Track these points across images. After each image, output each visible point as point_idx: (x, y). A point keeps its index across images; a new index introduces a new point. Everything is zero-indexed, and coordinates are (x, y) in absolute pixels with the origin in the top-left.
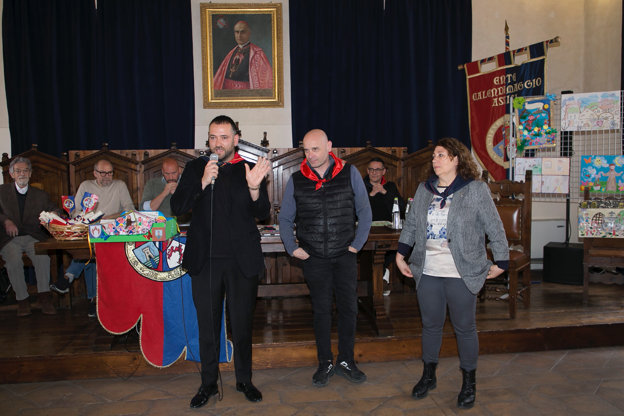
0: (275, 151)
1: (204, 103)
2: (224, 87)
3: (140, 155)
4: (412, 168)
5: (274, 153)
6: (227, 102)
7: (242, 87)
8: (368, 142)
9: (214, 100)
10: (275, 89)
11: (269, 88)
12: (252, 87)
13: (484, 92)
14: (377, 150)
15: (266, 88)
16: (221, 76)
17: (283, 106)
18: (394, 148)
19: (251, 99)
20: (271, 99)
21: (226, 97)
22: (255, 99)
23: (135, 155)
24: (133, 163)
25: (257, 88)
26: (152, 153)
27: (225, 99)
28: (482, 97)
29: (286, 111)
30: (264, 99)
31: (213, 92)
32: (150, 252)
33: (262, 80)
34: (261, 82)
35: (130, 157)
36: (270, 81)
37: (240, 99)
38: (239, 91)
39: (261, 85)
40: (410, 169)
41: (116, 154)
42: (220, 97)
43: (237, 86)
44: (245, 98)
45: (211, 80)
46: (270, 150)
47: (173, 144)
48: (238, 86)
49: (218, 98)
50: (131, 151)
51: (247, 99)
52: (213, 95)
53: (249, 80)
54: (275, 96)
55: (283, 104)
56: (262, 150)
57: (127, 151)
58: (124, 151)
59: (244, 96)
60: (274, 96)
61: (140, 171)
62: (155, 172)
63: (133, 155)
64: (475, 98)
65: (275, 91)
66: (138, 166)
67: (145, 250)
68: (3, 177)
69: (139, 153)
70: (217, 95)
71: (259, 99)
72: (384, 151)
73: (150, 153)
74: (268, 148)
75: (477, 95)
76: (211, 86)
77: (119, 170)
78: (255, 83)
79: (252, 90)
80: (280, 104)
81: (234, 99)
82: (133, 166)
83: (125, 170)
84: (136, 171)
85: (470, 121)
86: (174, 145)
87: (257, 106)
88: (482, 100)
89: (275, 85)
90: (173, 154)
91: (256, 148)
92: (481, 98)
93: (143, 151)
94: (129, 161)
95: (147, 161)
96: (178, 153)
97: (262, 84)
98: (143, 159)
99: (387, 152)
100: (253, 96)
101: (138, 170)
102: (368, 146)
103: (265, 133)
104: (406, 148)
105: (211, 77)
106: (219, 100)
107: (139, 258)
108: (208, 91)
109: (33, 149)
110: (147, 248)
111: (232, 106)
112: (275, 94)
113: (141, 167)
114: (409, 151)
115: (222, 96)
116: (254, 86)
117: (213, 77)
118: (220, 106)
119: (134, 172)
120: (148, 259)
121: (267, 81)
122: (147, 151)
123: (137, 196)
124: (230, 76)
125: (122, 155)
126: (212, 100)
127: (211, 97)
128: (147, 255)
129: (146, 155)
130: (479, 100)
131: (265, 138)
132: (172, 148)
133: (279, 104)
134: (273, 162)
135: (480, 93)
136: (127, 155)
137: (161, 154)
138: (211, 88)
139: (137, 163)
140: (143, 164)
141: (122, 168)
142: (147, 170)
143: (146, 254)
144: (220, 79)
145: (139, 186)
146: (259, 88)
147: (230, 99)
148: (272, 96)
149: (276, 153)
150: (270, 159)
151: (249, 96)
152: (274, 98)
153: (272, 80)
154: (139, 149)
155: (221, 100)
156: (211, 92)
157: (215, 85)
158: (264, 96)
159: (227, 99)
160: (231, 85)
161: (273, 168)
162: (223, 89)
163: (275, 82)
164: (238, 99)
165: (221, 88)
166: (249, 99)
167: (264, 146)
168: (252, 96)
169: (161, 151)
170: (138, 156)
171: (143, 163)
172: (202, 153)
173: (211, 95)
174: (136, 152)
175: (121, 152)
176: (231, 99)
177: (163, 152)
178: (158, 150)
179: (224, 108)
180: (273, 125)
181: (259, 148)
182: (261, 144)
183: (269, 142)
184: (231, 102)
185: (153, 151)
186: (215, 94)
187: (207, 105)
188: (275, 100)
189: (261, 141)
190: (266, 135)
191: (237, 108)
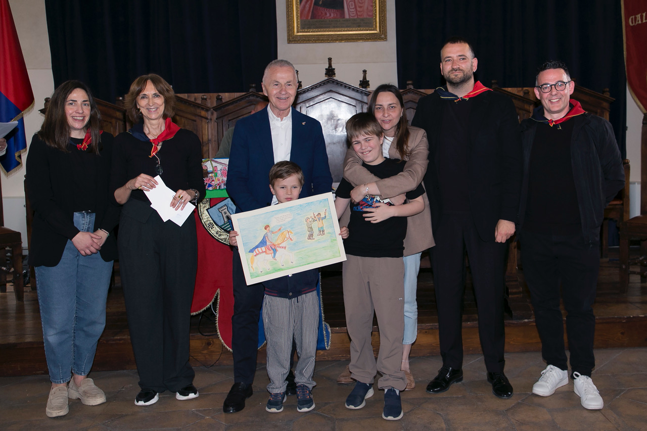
1: (288, 36)
2: (313, 17)
3: (211, 99)
6: (317, 35)
7: (335, 16)
8: (493, 82)
9: (301, 32)
10: (376, 18)
11: (368, 17)
12: (347, 16)
13: (644, 14)
14: (505, 91)
15: (365, 16)
16: (309, 3)
17: (385, 39)
18: (527, 88)
19: (346, 31)
20: (370, 30)
21: (317, 28)
22: (352, 31)
23: (206, 99)
24: (203, 109)
25: (354, 16)
26: (226, 96)
27: (314, 31)
28: (642, 20)
29: (390, 46)
30: (362, 30)
31: (299, 23)
32: (227, 212)
33: (360, 7)
34: (358, 9)
35: (199, 102)
36: (370, 8)
37: (333, 31)
38: (332, 21)
39: (358, 13)
41: (182, 98)
42: (308, 28)
43: (328, 15)
44: (338, 29)
45: (297, 8)
46: (370, 93)
47: (251, 85)
48: (330, 14)
49: (306, 30)
50: (201, 94)
51: (341, 31)
52: (299, 26)
53: (343, 7)
54: (376, 26)
55: (386, 36)
56: (362, 92)
57: (196, 94)
58: (192, 95)
59: (337, 27)
60: (374, 26)
61: (211, 119)
62: (229, 120)
63: (203, 99)
64: (632, 23)
65: (376, 20)
66: (210, 113)
67: (221, 209)
69: (211, 97)
70: (304, 26)
71: (357, 30)
72: (514, 92)
73: (223, 97)
74: (369, 89)
75: (635, 18)
76: (297, 15)
77: (186, 118)
78: (351, 10)
79: (347, 20)
80: (383, 36)
81: (325, 31)
82: (203, 113)
83: (194, 118)
84: (207, 118)
85: (625, 53)
86: (253, 87)
87: (353, 39)
88: (642, 24)
89: (376, 12)
90: (251, 98)
91: (353, 90)
92: (640, 22)
93: (215, 95)
94: (199, 107)
95: (220, 107)
96: (257, 97)
97: (360, 12)
98: (215, 104)
99: (518, 94)
100: (349, 26)
101: (209, 118)
102: (494, 86)
103: (365, 72)
105: (297, 4)
106: (306, 32)
107: (214, 220)
108: (293, 22)
110: (224, 208)
111: (322, 40)
112: (376, 24)
113: (212, 114)
115: (310, 28)
116: (349, 14)
117: (299, 4)
118: (309, 40)
119: (204, 120)
120: (226, 220)
121: (365, 8)
122: (220, 94)
123: (208, 150)
124: (321, 3)
125: (189, 99)
126: (298, 32)
127: (297, 29)
128: (225, 216)
129: (219, 99)
130: (638, 24)
131: (365, 77)
132: (251, 90)
133: (381, 36)
135: (639, 16)
136: (195, 99)
137: (237, 98)
138: (297, 18)
139: (207, 110)
140: (216, 111)
141: (190, 116)
142: (220, 117)
143: (224, 214)
144: (307, 6)
145: (210, 137)
146: (356, 17)
147: (320, 32)
148: (372, 27)
151: (344, 27)
152: (375, 29)
153: (372, 6)
154: (210, 93)
155: (309, 32)
156: (297, 23)
157: (302, 14)
158: (362, 26)
159: (317, 32)
160: (322, 13)
162: (311, 19)
163: (376, 10)
164: (330, 31)
165: (309, 18)
166: (344, 31)
167: (363, 87)
168: (347, 27)
169: (237, 95)
170: (209, 101)
171: (216, 109)
173: (297, 26)
174: (206, 96)
175: (188, 97)
176: (322, 31)
177: (239, 96)
178: (233, 93)
179: (314, 43)
180: (374, 62)
181: (358, 90)
182: (360, 85)
183: (369, 82)
184: (322, 35)
185: (227, 94)
186: (301, 25)
187: (292, 39)
188: (375, 32)
189: (360, 81)
190: (366, 73)
191: (329, 42)
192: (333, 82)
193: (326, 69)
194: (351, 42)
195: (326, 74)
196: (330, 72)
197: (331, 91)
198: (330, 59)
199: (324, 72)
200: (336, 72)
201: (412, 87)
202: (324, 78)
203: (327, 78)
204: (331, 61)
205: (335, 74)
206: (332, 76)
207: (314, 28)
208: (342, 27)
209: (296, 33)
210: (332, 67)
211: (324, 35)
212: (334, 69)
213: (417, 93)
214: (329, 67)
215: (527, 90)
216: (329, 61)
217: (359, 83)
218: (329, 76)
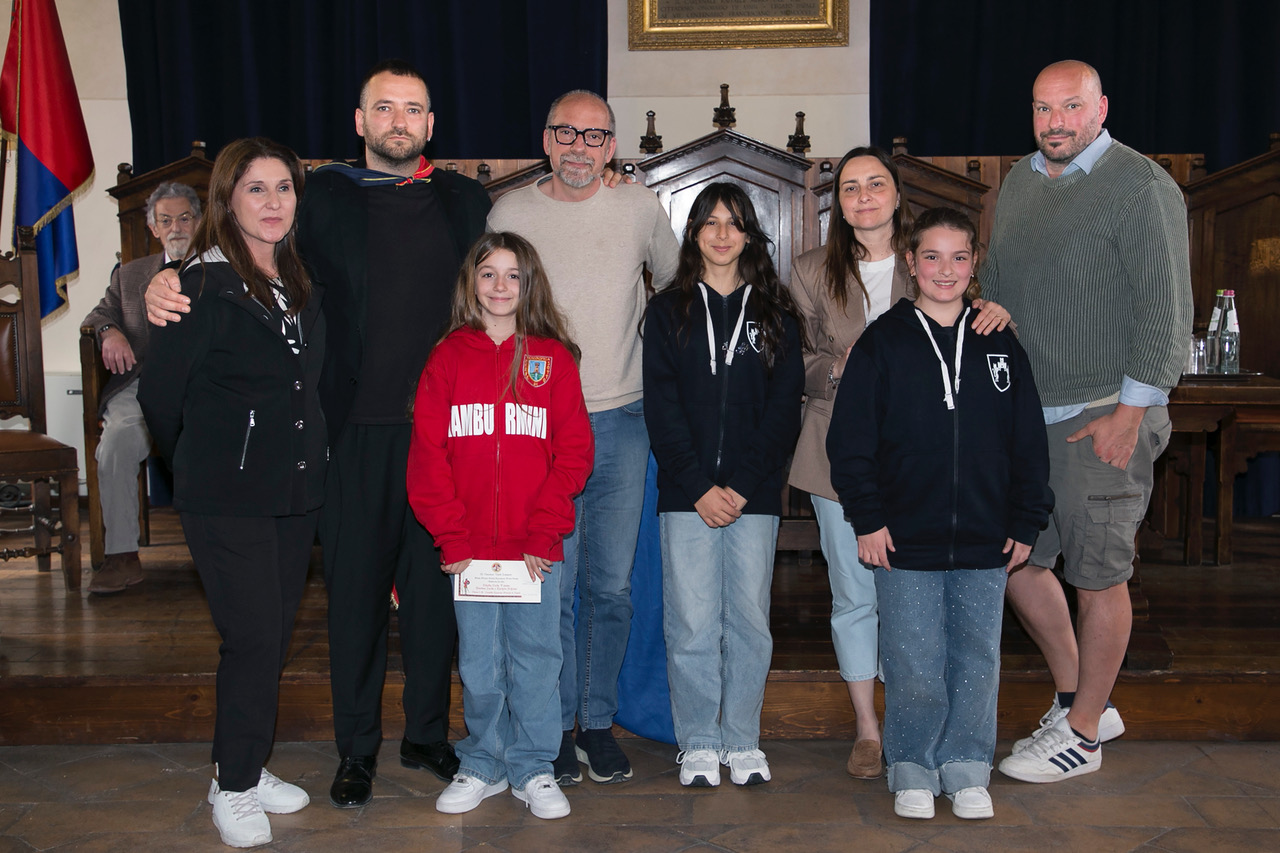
0: (827, 166)
1: (631, 34)
4: (1218, 214)
5: (823, 170)
6: (695, 33)
9: (659, 25)
17: (844, 42)
18: (1166, 156)
19: (759, 23)
20: (814, 22)
21: (694, 15)
22: (770, 23)
26: (499, 167)
27: (688, 25)
29: (856, 56)
30: (794, 22)
31: (656, 4)
37: (729, 24)
40: (1209, 215)
42: (674, 17)
44: (741, 19)
46: (812, 163)
49: (670, 21)
51: (747, 24)
52: (656, 11)
54: (825, 13)
55: (846, 35)
56: (792, 162)
59: (739, 14)
60: (821, 13)
68: (118, 225)
69: (466, 167)
70: (667, 12)
71: (782, 22)
73: (492, 169)
80: (840, 35)
81: (711, 24)
87: (774, 42)
91: (775, 156)
93: (475, 163)
100: (766, 14)
103: (800, 116)
104: (1202, 156)
106: (671, 25)
108: (643, 2)
109: (194, 154)
111: (705, 44)
112: (825, 7)
114: (1209, 166)
115: (678, 16)
118: (675, 44)
122: (486, 162)
126: (652, 25)
127: (651, 18)
129: (484, 172)
131: (800, 129)
133: (835, 36)
134: (819, 194)
137: (522, 171)
147: (700, 24)
148: (816, 14)
149: (829, 170)
150: (813, 186)
151: (753, 14)
152: (823, 20)
154: (466, 158)
155: (676, 25)
156: (651, 5)
158: (794, 13)
159: (694, 25)
161: (821, 212)
164: (724, 24)
166: (753, 23)
167: (795, 151)
168: (760, 14)
169: (521, 164)
172: (629, 168)
173: (651, 12)
174: (457, 164)
176: (705, 24)
177: (526, 166)
178: (514, 161)
179: (686, 50)
180: (817, 94)
181: (784, 157)
182: (788, 145)
183: (810, 140)
184: (704, 32)
185: (500, 162)
186: (660, 9)
187: (639, 41)
188: (823, 26)
189: (790, 137)
190: (803, 120)
191: (719, 49)
192: (731, 138)
193: (716, 110)
194: (767, 48)
195: (715, 121)
196: (725, 115)
197: (724, 158)
198: (725, 88)
199: (712, 115)
200: (737, 115)
201: (903, 151)
202: (711, 129)
203: (716, 129)
204: (727, 91)
205: (734, 121)
206: (728, 126)
207: (688, 17)
208: (749, 15)
209: (647, 28)
210: (728, 105)
211: (709, 32)
212: (734, 110)
213: (915, 165)
214: (722, 105)
215: (1166, 159)
216: (722, 92)
217: (787, 140)
218: (722, 125)
